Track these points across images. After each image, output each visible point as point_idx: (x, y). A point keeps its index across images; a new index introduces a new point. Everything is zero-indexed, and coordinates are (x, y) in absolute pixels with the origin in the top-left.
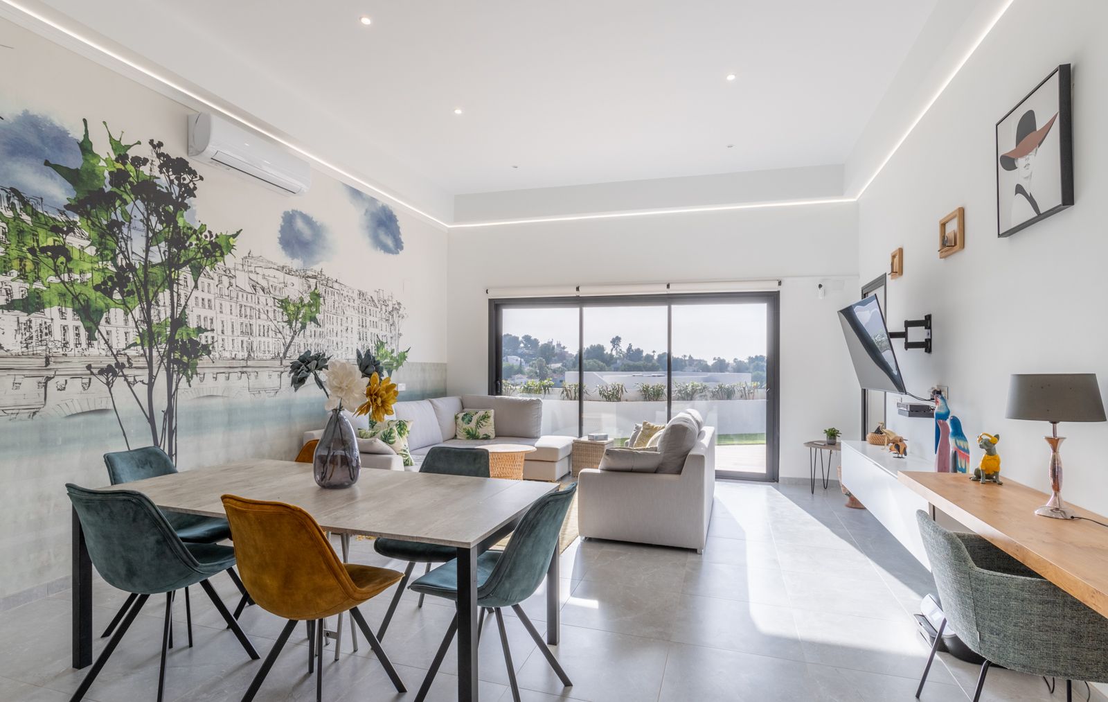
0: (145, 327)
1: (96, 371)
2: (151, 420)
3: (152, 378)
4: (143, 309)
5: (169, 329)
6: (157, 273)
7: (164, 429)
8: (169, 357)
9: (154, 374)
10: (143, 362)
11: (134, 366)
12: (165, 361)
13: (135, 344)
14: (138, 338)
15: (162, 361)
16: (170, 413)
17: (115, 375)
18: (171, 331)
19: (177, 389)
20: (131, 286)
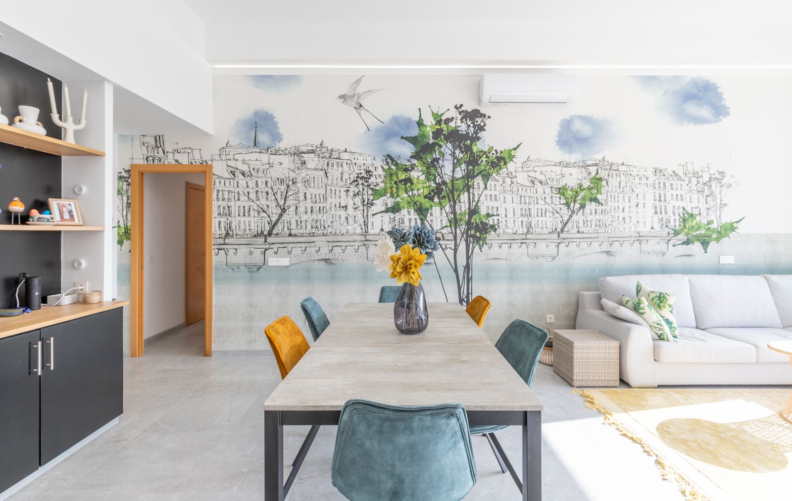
0: (452, 216)
2: (456, 271)
3: (456, 246)
4: (450, 205)
5: (467, 216)
6: (460, 184)
7: (464, 277)
8: (467, 233)
9: (458, 244)
10: (451, 237)
11: (446, 239)
12: (465, 236)
13: (446, 226)
14: (448, 223)
15: (463, 236)
16: (468, 268)
18: (469, 218)
19: (472, 253)
20: (444, 194)
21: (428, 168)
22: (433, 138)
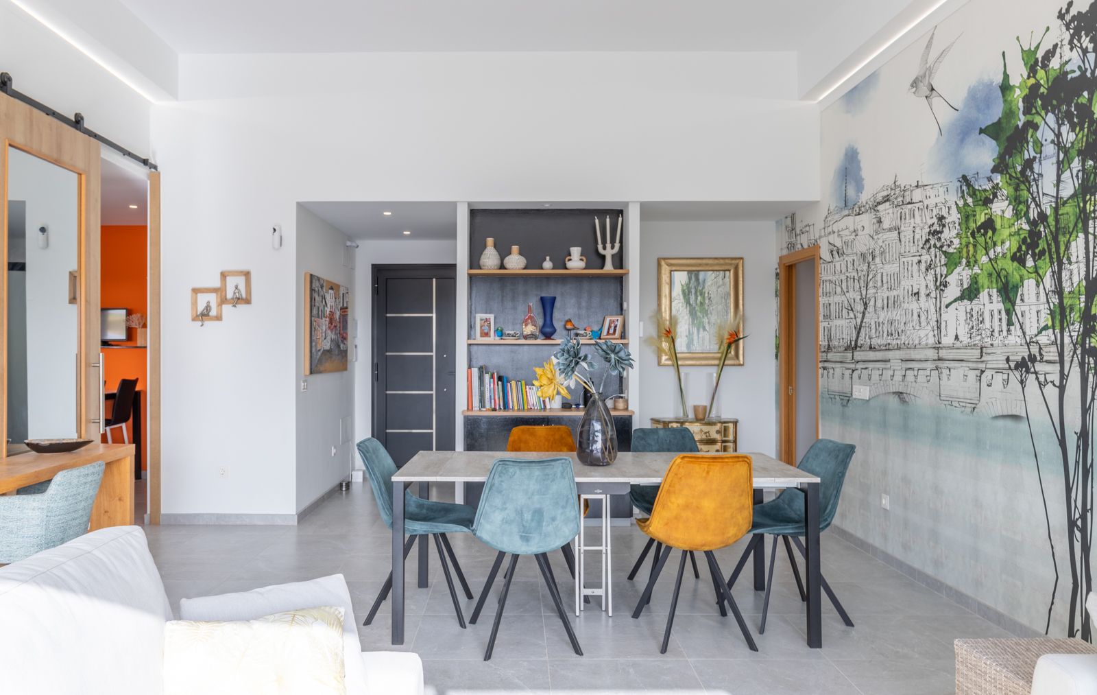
0: (1055, 300)
1: (1012, 365)
2: (1062, 442)
3: (1063, 376)
4: (1053, 272)
5: (1083, 298)
6: (1069, 210)
7: (1077, 462)
8: (1083, 345)
9: (1066, 373)
10: (1051, 353)
11: (1045, 358)
12: (1079, 351)
13: (1046, 328)
14: (1049, 317)
15: (1075, 352)
16: (1084, 435)
17: (1028, 371)
18: (1086, 302)
19: (1093, 399)
20: (1042, 244)
21: (1017, 189)
22: (1024, 114)
